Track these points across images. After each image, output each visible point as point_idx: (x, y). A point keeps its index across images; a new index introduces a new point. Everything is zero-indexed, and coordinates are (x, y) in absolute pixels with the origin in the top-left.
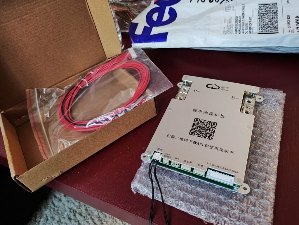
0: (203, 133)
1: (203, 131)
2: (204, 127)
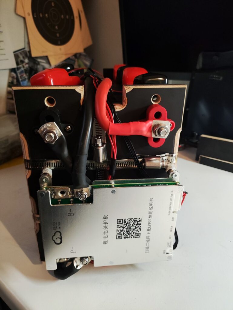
2: (127, 229)
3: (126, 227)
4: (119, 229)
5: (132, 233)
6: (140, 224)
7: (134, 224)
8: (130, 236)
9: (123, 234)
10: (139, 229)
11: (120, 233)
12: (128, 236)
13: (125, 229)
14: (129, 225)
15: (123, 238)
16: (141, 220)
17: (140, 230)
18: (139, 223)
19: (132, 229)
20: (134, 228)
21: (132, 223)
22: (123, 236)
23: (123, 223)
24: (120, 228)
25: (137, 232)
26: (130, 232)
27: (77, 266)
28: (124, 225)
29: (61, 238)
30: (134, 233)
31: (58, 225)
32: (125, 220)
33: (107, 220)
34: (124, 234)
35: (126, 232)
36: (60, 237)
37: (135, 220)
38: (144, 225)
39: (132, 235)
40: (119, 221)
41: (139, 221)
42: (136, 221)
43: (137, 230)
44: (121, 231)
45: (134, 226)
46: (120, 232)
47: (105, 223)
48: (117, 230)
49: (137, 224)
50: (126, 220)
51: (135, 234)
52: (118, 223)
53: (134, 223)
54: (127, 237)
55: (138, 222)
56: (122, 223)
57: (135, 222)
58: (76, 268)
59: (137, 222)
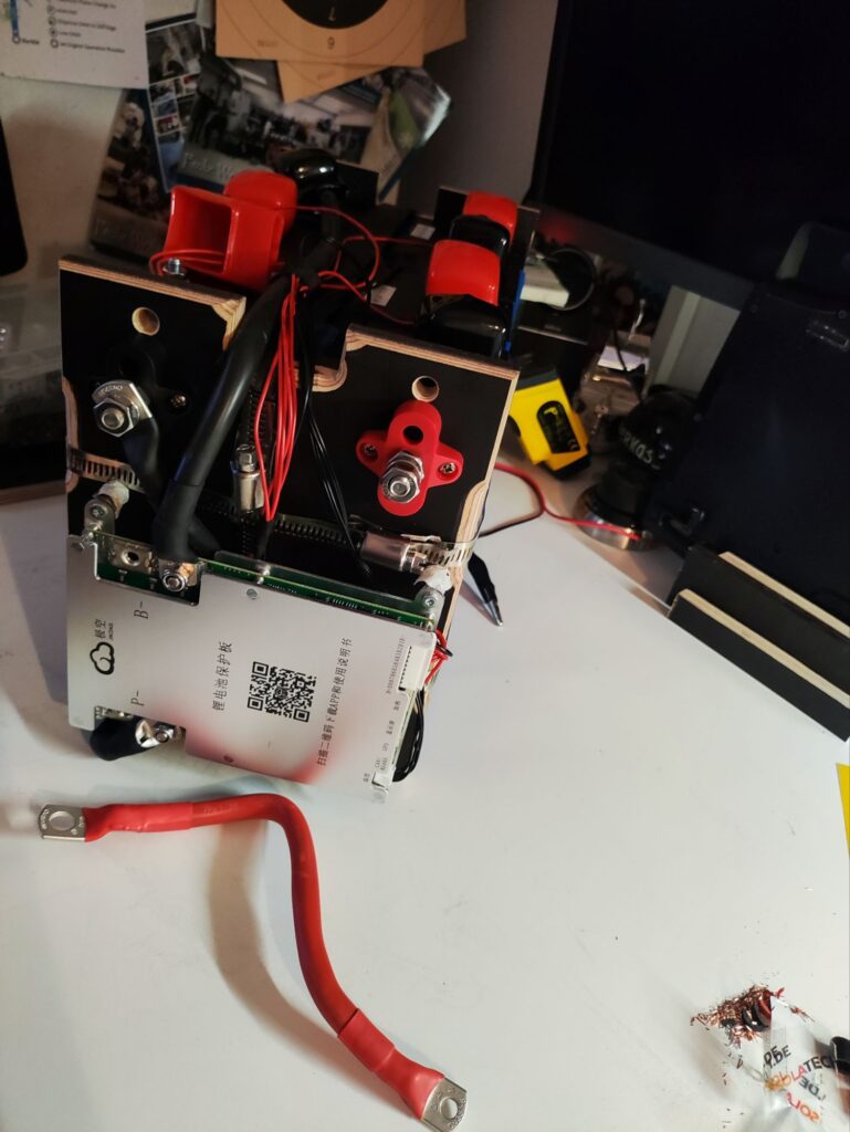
0: (298, 693)
1: (289, 694)
2: (277, 691)
3: (275, 687)
4: (255, 685)
5: (289, 705)
6: (311, 691)
7: (297, 687)
8: (283, 711)
9: (264, 700)
10: (307, 702)
11: (257, 695)
12: (278, 710)
13: (271, 691)
14: (282, 684)
15: (264, 710)
16: (314, 682)
17: (310, 705)
18: (310, 687)
19: (289, 696)
20: (294, 694)
21: (290, 683)
22: (265, 705)
23: (269, 676)
24: (258, 683)
25: (302, 708)
26: (284, 701)
27: (143, 740)
28: (270, 680)
29: (112, 662)
30: (292, 706)
31: (108, 627)
32: (273, 669)
33: (227, 656)
34: (267, 701)
35: (274, 698)
36: (110, 658)
37: (300, 676)
38: (321, 696)
39: (289, 711)
40: (258, 668)
41: (309, 683)
42: (301, 680)
43: (301, 702)
44: (261, 692)
45: (296, 691)
46: (257, 692)
47: (222, 661)
48: (251, 687)
49: (303, 689)
50: (276, 670)
51: (296, 710)
52: (256, 670)
53: (295, 683)
54: (276, 712)
55: (306, 683)
56: (266, 674)
57: (299, 682)
58: (139, 742)
59: (305, 685)
